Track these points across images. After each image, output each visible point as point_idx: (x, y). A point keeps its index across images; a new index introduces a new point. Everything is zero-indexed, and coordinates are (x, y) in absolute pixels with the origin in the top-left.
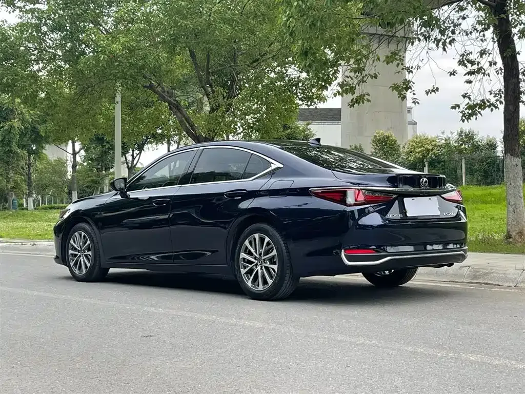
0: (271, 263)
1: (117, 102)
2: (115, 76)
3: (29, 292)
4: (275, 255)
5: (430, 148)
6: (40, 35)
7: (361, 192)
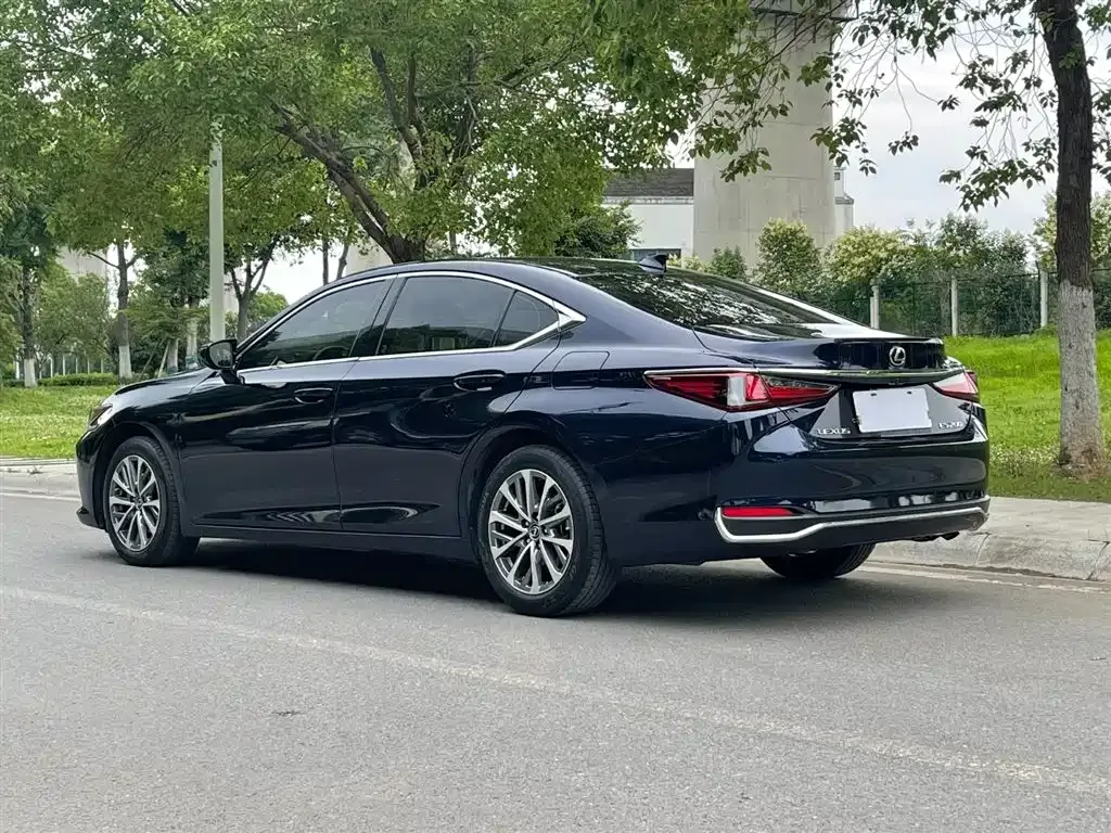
0: (559, 535)
1: (215, 163)
2: (209, 106)
3: (21, 593)
4: (568, 518)
5: (883, 255)
6: (44, 14)
7: (759, 382)
